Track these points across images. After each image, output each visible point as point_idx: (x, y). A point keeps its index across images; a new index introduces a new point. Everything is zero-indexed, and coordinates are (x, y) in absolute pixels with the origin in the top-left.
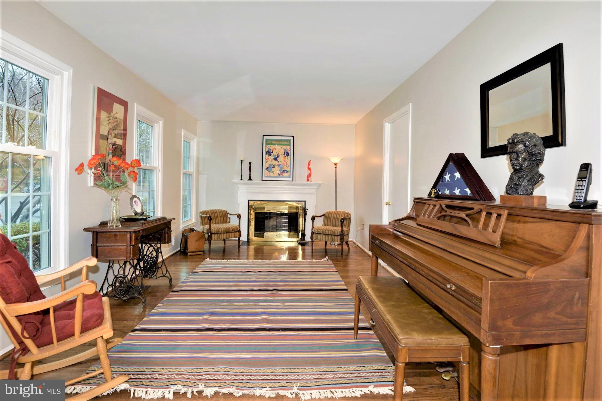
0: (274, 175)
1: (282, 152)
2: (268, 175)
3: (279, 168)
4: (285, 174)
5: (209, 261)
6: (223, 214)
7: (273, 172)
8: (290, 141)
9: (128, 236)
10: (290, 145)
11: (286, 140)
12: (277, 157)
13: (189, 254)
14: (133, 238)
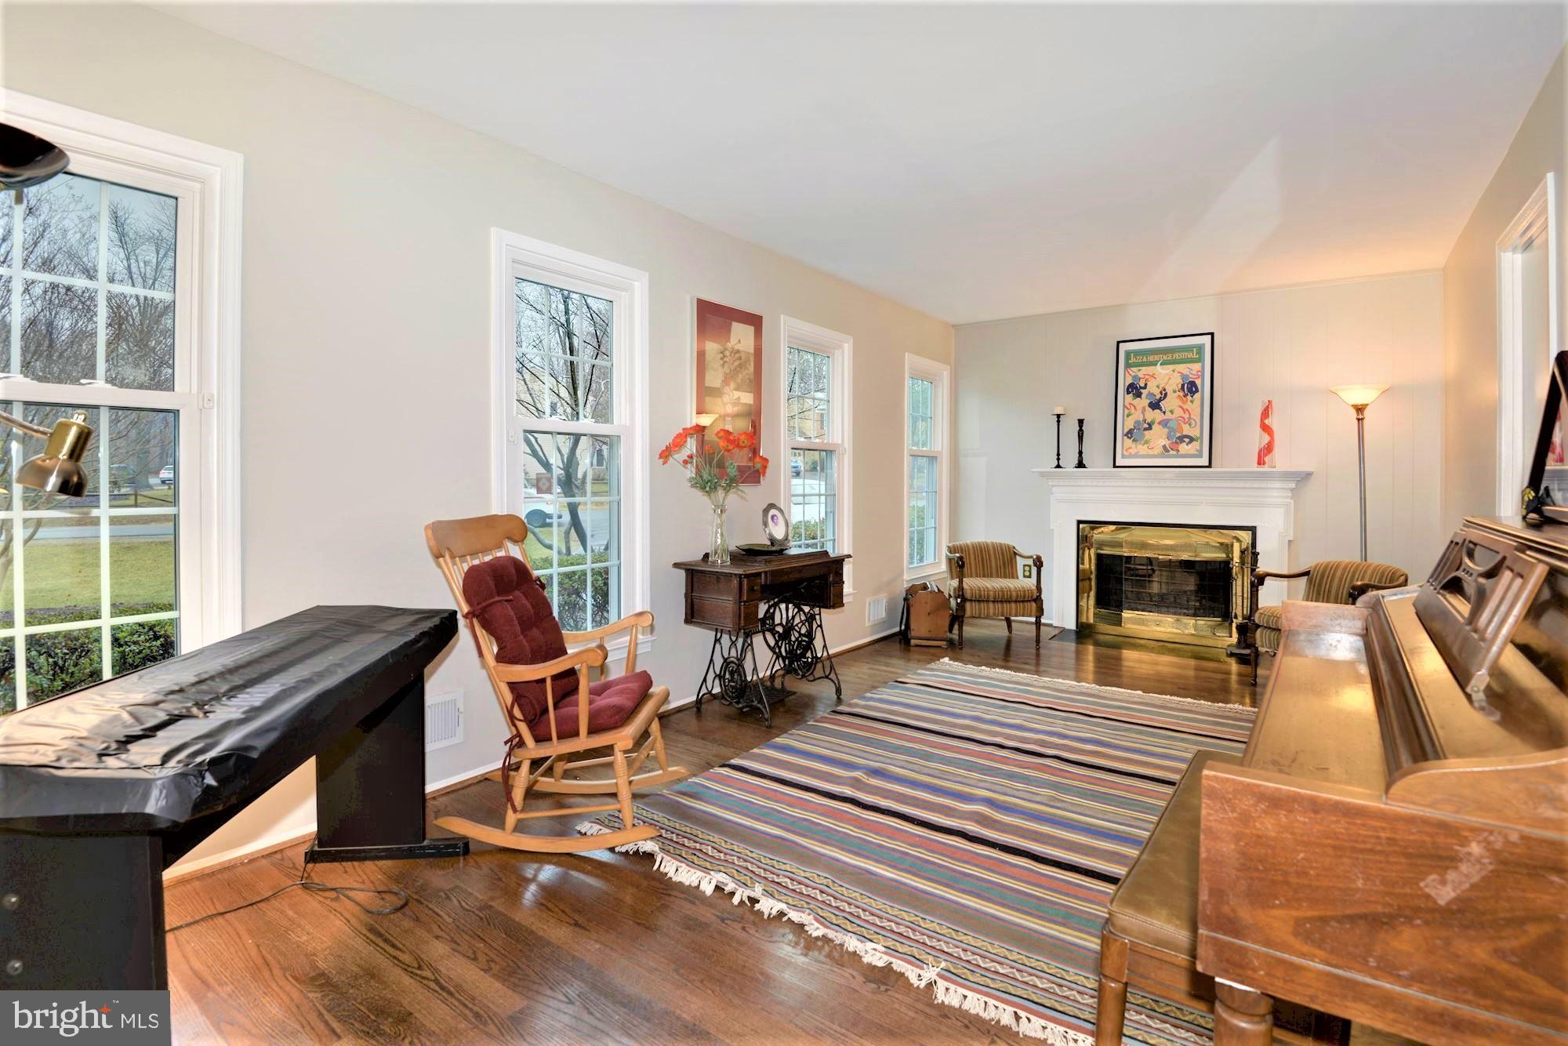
0: (1151, 452)
1: (1176, 382)
2: (1133, 451)
3: (1166, 430)
4: (1184, 448)
5: (947, 664)
6: (1003, 554)
7: (1146, 442)
8: (1200, 348)
9: (735, 582)
10: (1200, 360)
11: (1188, 349)
12: (1160, 400)
13: (913, 642)
14: (745, 587)
